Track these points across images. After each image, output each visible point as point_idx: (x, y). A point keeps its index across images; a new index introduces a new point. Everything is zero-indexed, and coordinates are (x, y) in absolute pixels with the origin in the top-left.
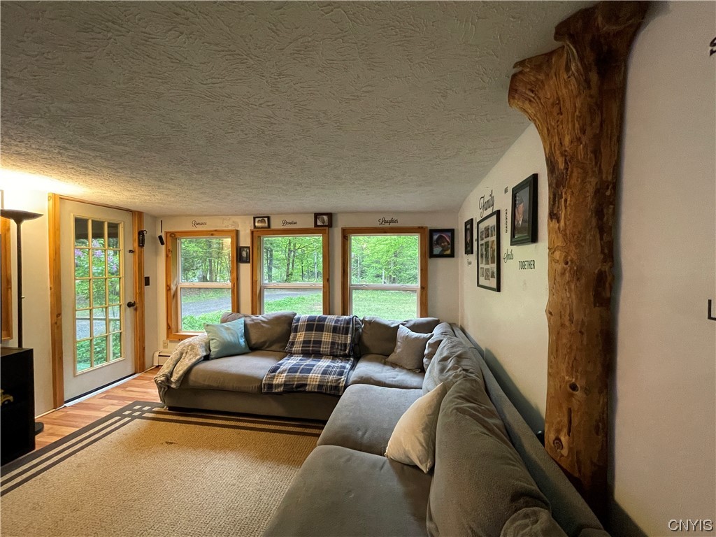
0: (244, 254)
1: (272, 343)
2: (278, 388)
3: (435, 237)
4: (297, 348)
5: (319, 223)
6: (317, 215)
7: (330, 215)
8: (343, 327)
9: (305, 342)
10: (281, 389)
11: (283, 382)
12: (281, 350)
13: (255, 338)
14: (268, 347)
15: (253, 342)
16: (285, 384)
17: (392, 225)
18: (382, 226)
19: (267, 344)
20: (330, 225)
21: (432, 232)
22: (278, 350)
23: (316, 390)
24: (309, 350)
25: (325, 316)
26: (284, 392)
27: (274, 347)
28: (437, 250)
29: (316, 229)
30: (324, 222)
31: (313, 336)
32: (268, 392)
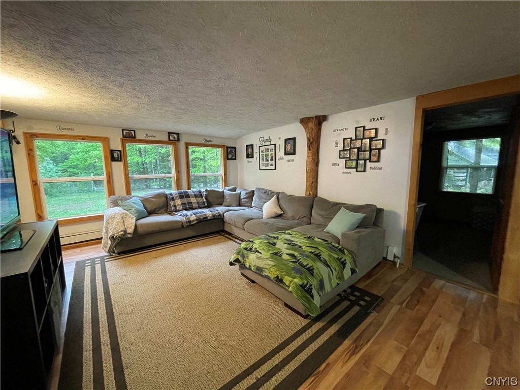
0: (116, 155)
2: (194, 222)
3: (229, 150)
4: (179, 208)
5: (171, 139)
6: (170, 134)
8: (199, 194)
9: (182, 204)
11: (195, 219)
14: (158, 211)
18: (205, 143)
22: (164, 212)
24: (187, 208)
26: (197, 223)
28: (230, 156)
30: (174, 138)
31: (186, 200)
32: (190, 225)
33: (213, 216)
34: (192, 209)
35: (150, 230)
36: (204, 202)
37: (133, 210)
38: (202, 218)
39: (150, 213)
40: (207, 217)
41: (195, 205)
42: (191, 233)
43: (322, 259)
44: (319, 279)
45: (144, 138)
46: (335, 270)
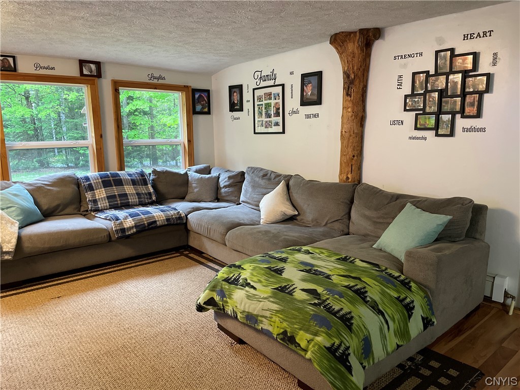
1: (66, 206)
2: (130, 230)
3: (197, 96)
4: (103, 204)
5: (85, 72)
6: (82, 63)
7: (98, 64)
8: (140, 179)
9: (108, 197)
10: (135, 230)
11: (134, 225)
12: (75, 212)
13: (46, 203)
14: (62, 210)
15: (45, 207)
16: (136, 226)
17: (161, 81)
18: (151, 81)
19: (61, 208)
20: (99, 75)
21: (195, 91)
22: (73, 212)
23: (166, 223)
24: (118, 204)
26: (138, 232)
27: (67, 210)
28: (198, 108)
29: (83, 78)
30: (91, 71)
31: (115, 191)
32: (123, 236)
33: (168, 220)
34: (127, 206)
35: (47, 246)
36: (150, 194)
37: (13, 209)
38: (146, 222)
39: (47, 215)
40: (155, 222)
41: (133, 199)
42: (126, 252)
43: (368, 299)
44: (362, 337)
45: (31, 70)
46: (393, 320)
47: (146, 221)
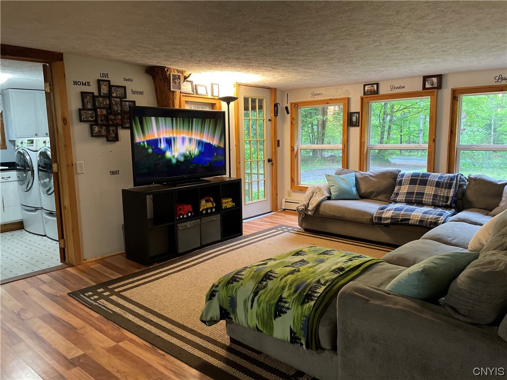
0: (354, 119)
1: (379, 194)
2: (386, 220)
4: (401, 197)
5: (428, 86)
6: (425, 78)
7: (440, 77)
8: (447, 183)
9: (408, 193)
10: (389, 221)
11: (390, 217)
12: (386, 200)
23: (418, 224)
24: (412, 200)
25: (428, 173)
27: (379, 198)
30: (433, 84)
31: (417, 188)
33: (421, 221)
38: (401, 218)
40: (409, 219)
43: (264, 283)
45: (388, 92)
47: (402, 216)
